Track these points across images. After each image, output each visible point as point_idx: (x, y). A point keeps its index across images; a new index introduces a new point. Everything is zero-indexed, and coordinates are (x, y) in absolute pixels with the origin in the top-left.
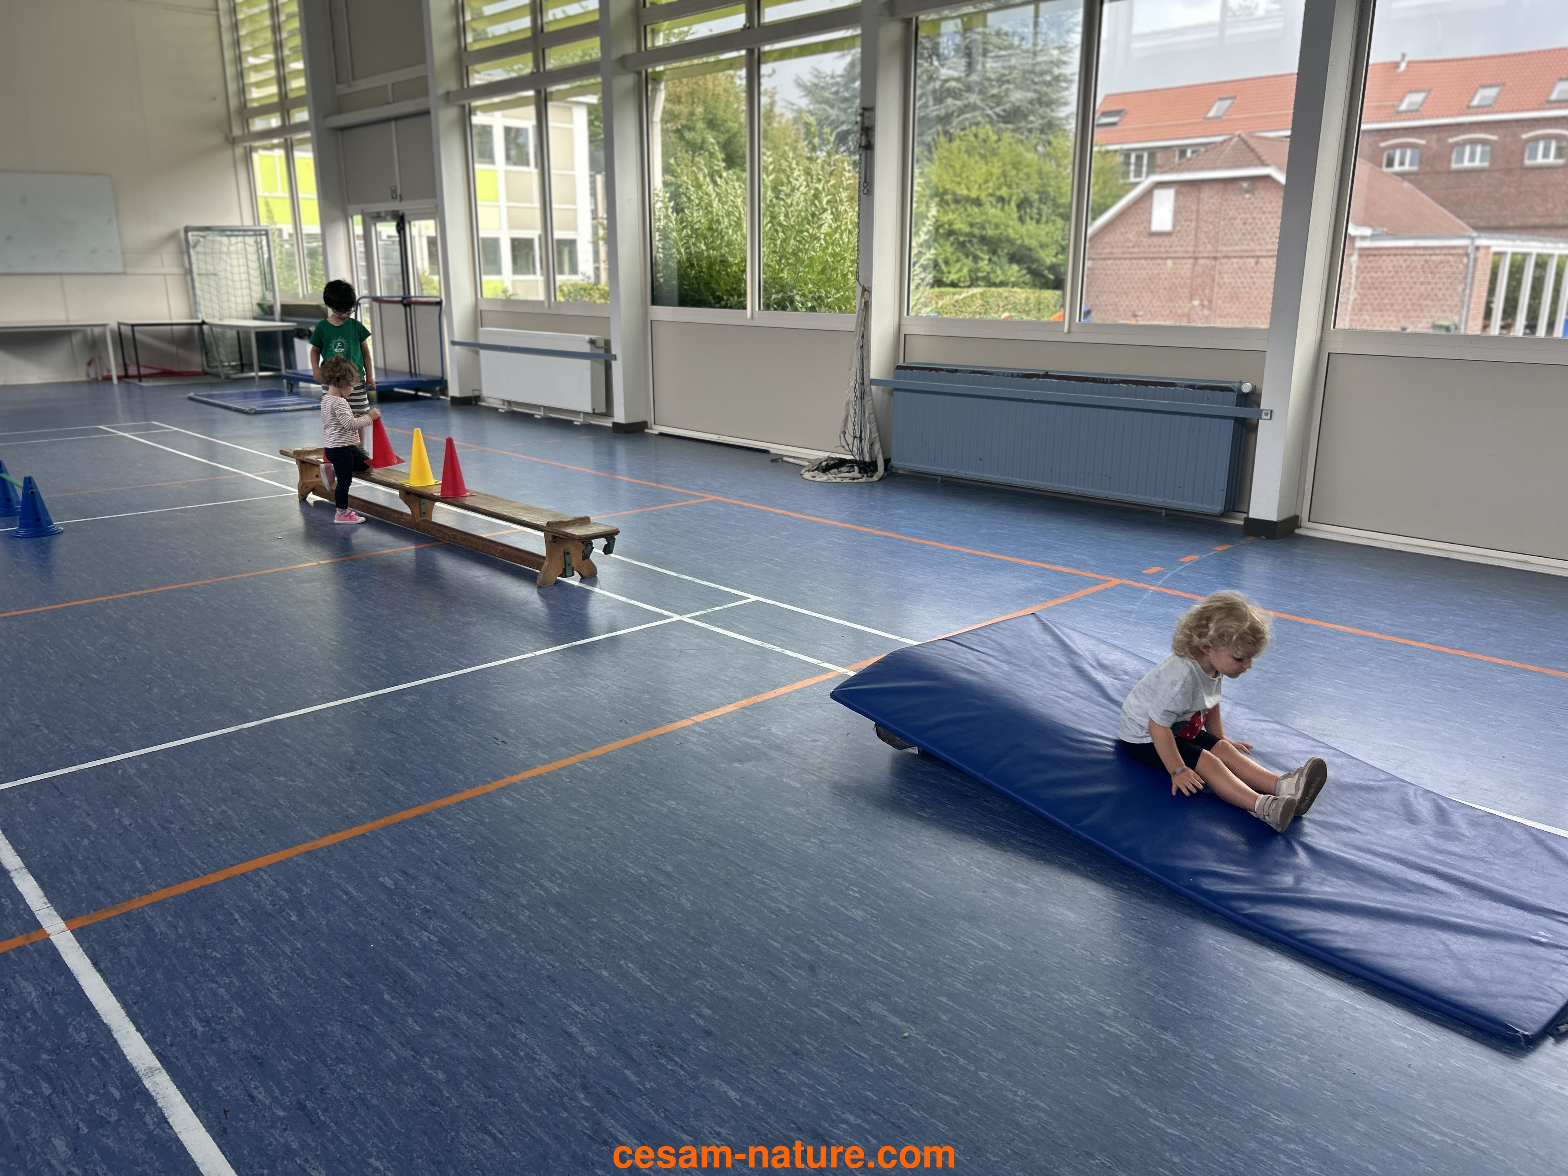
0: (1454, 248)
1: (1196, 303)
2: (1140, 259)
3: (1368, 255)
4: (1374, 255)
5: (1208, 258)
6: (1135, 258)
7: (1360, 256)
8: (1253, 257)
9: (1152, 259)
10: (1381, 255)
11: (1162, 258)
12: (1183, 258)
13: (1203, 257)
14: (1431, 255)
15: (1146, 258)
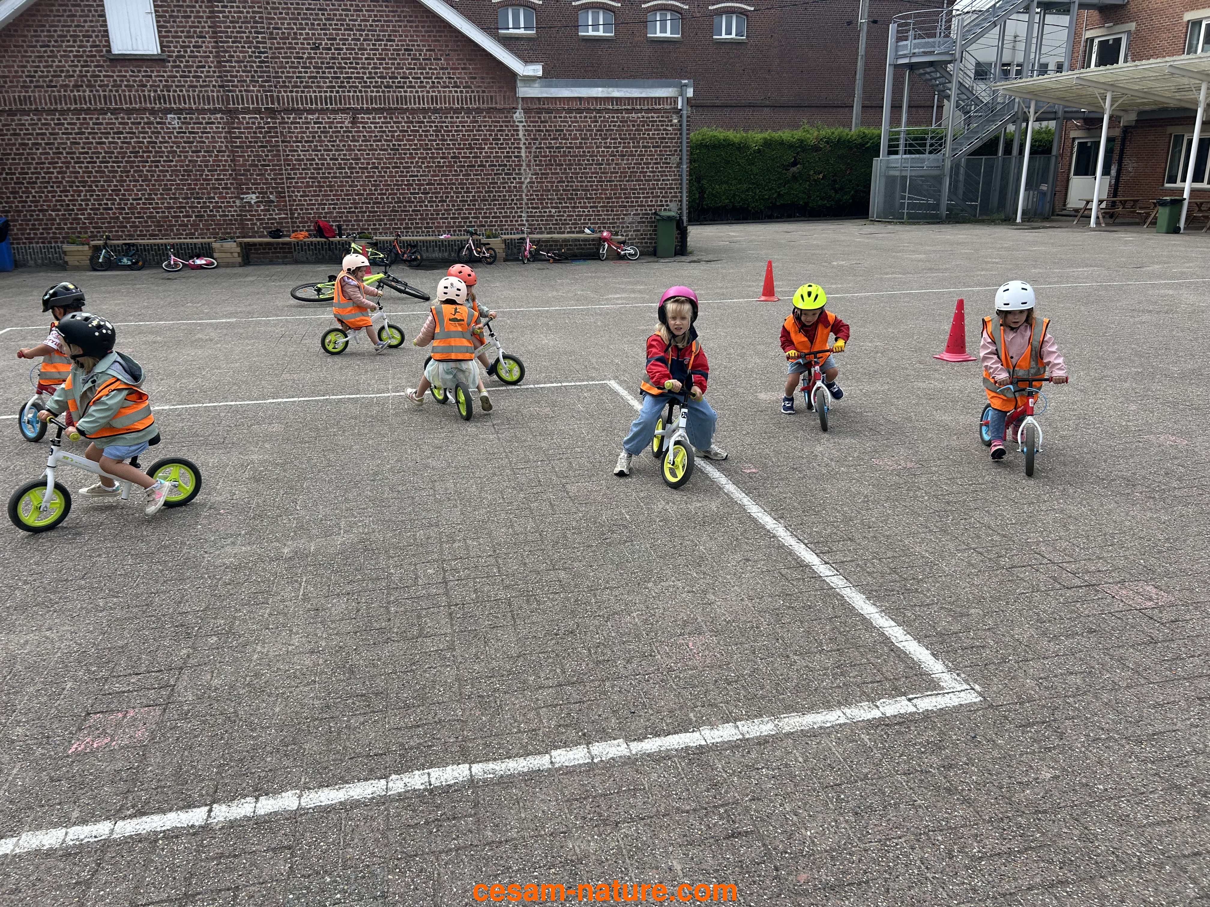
0: (659, 100)
1: (253, 198)
2: (102, 111)
3: (539, 111)
4: (549, 111)
5: (258, 111)
6: (88, 111)
7: (527, 111)
8: (344, 111)
9: (129, 112)
10: (558, 111)
11: (153, 112)
12: (203, 111)
13: (247, 111)
14: (628, 111)
15: (114, 112)
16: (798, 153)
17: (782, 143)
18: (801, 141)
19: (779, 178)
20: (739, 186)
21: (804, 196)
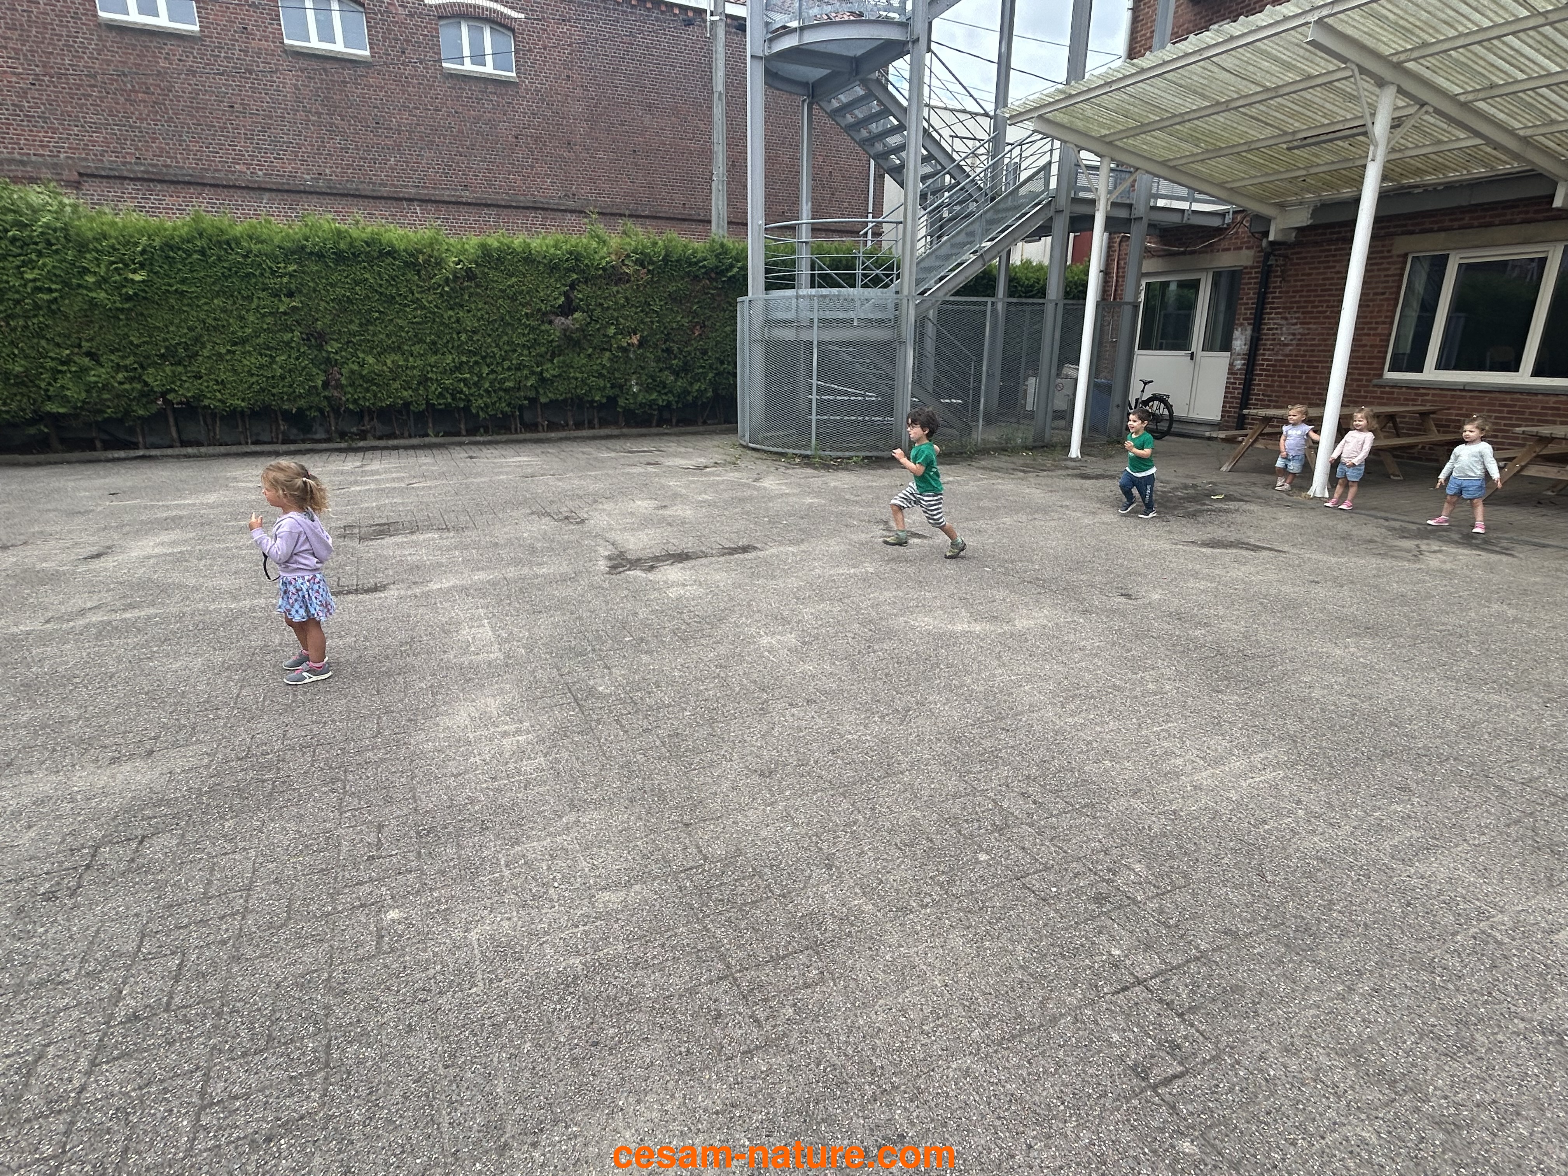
16: (572, 286)
17: (528, 258)
18: (576, 256)
19: (536, 342)
20: (433, 359)
21: (601, 383)
